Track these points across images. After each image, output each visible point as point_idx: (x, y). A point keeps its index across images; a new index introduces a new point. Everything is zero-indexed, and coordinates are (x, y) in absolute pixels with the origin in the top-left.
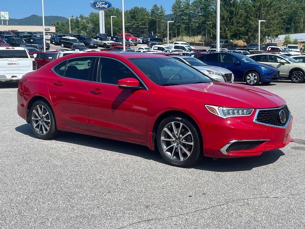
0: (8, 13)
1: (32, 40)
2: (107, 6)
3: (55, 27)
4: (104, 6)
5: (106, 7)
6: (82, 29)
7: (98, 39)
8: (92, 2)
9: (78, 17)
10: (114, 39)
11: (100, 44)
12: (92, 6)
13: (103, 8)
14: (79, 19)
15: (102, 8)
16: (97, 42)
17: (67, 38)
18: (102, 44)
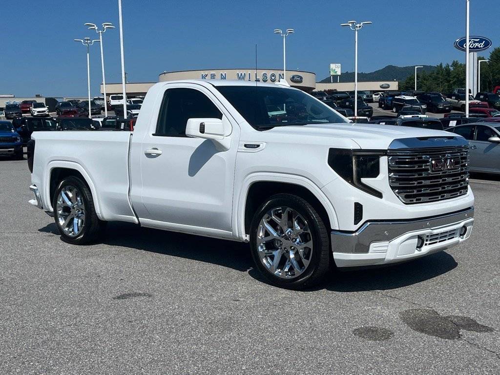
0: (340, 65)
1: (347, 104)
2: (482, 44)
3: (397, 82)
4: (477, 44)
5: (481, 47)
6: (454, 83)
7: (453, 97)
8: (457, 40)
9: (450, 64)
10: (482, 97)
11: (455, 105)
12: (457, 47)
13: (476, 48)
14: (452, 68)
15: (474, 48)
16: (450, 103)
17: (402, 98)
18: (459, 106)
